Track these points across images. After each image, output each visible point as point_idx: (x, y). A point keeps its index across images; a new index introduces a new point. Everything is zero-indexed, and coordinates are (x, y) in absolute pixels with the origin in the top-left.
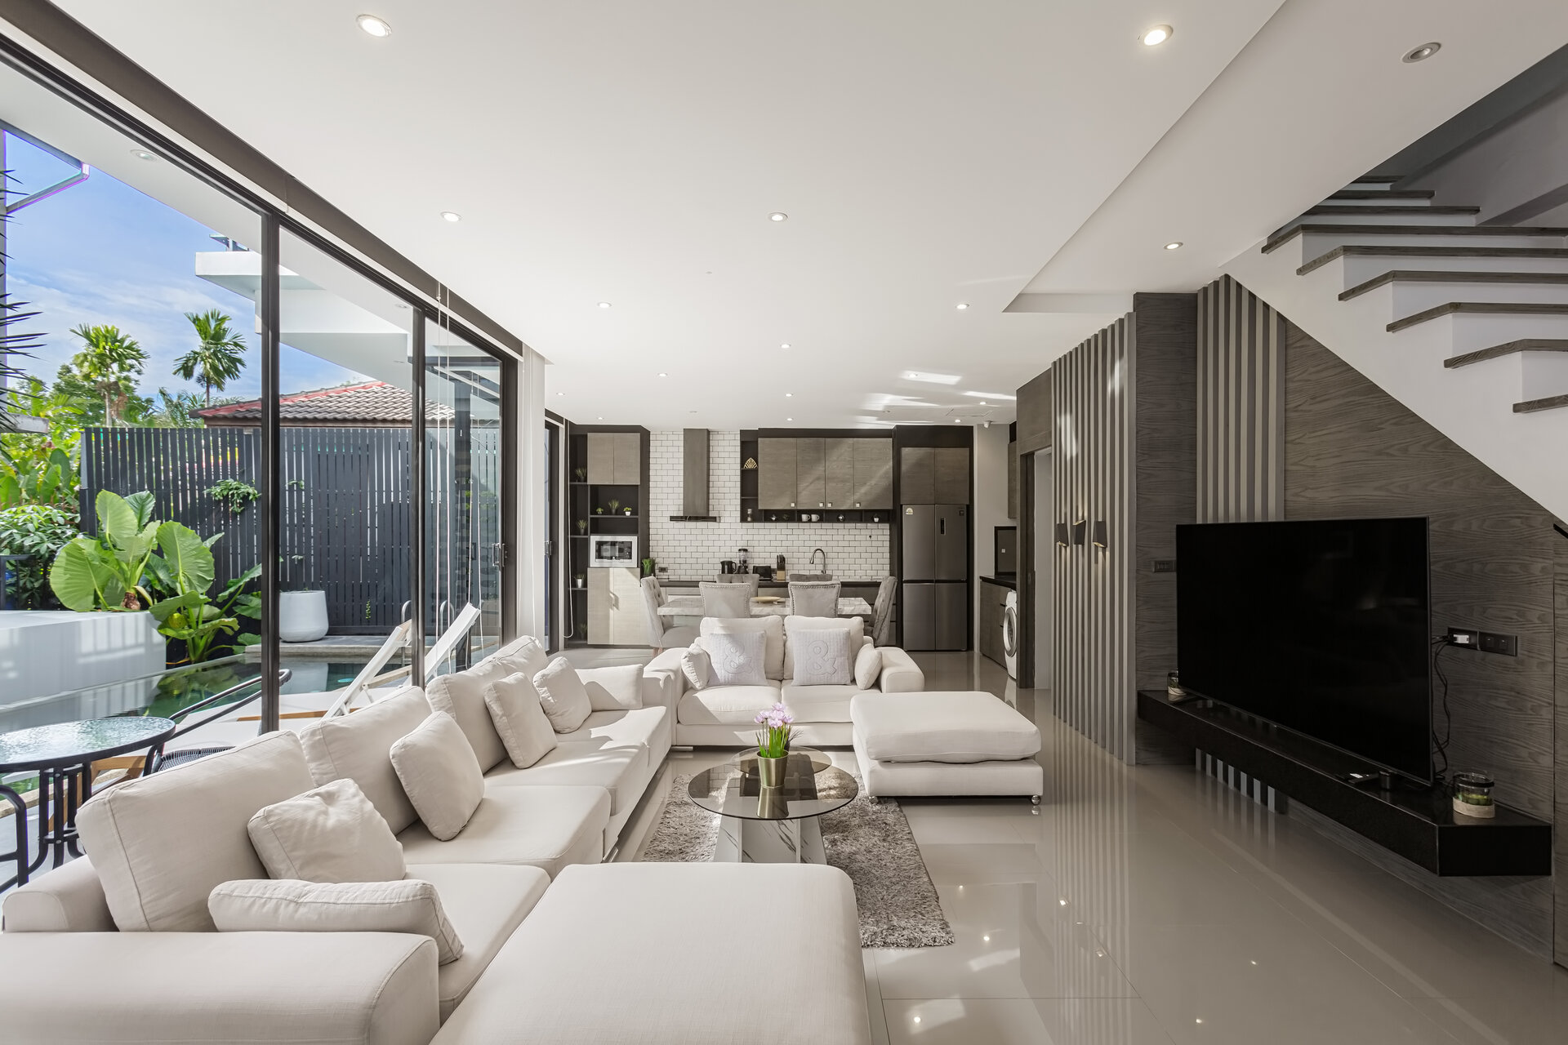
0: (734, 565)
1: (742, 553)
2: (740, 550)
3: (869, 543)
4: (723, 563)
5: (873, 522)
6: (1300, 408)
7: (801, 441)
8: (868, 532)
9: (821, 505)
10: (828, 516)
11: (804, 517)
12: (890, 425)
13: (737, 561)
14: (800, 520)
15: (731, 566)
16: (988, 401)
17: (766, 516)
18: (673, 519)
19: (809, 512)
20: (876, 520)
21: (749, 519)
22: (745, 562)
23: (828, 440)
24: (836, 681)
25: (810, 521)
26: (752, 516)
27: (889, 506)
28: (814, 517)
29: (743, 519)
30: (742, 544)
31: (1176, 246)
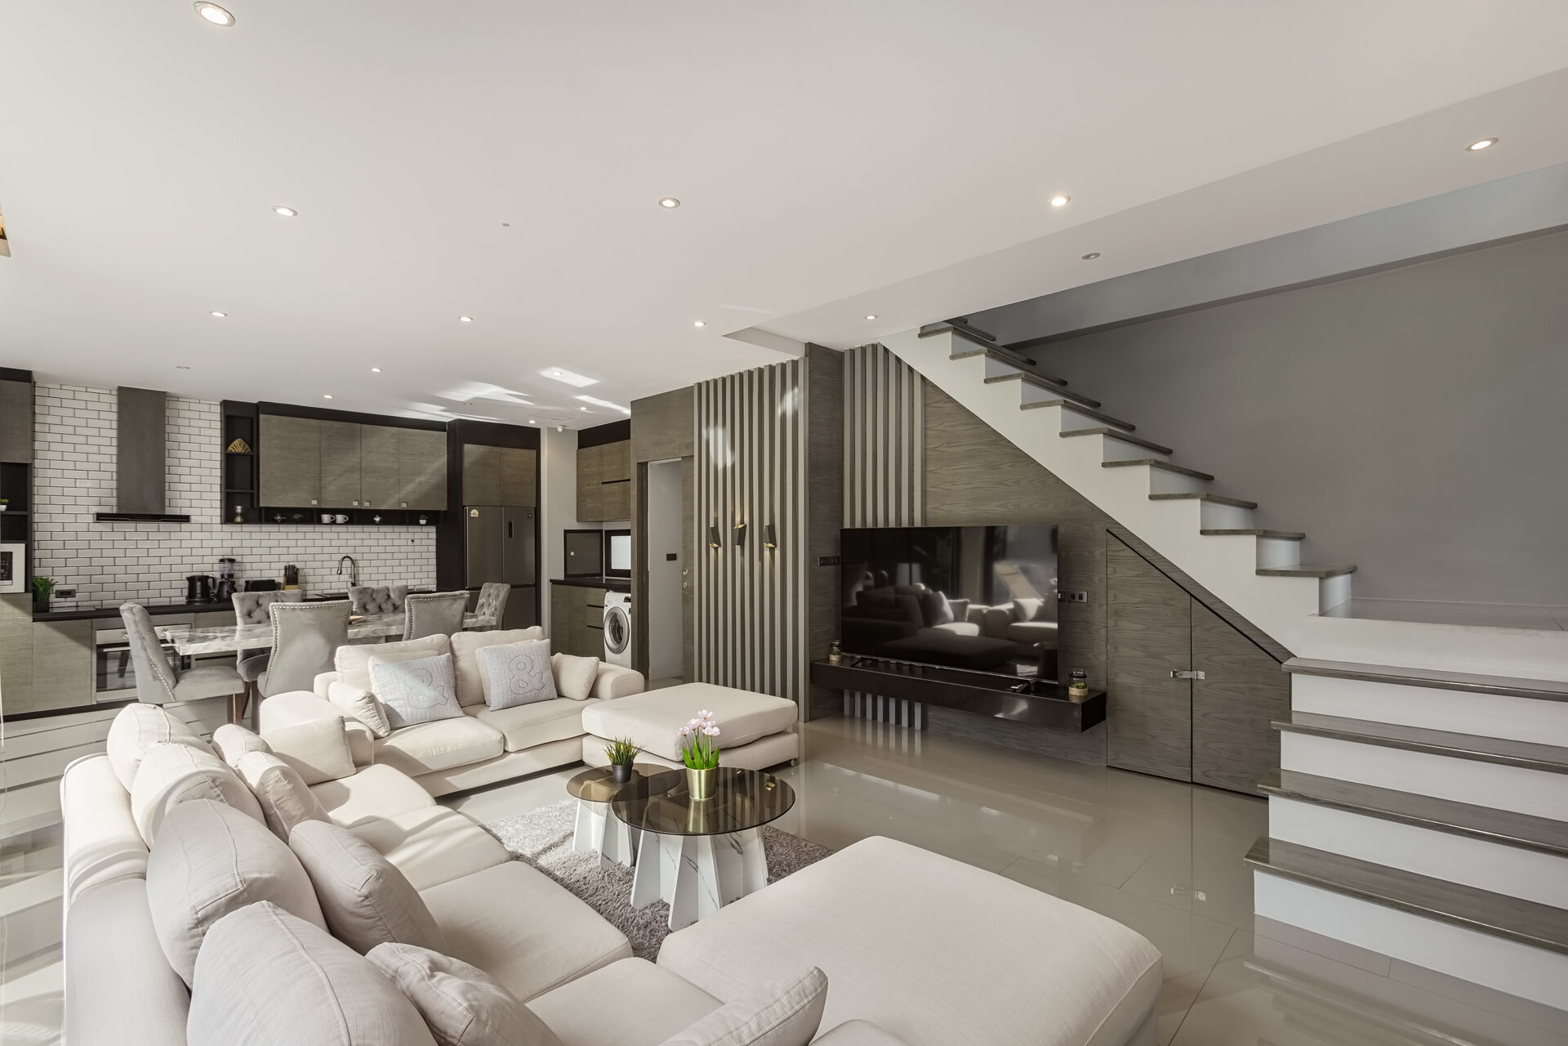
0: (210, 581)
1: (227, 565)
2: (222, 561)
3: (410, 549)
4: (191, 580)
5: (419, 524)
6: (938, 449)
7: (324, 423)
8: (410, 536)
9: (355, 504)
10: (359, 517)
11: (326, 518)
12: (448, 417)
13: (217, 575)
14: (319, 522)
15: (207, 583)
16: (589, 406)
17: (269, 516)
18: (100, 517)
19: (333, 512)
20: (423, 522)
21: (239, 519)
22: (231, 576)
23: (364, 426)
24: (543, 698)
25: (334, 523)
26: (242, 515)
27: (442, 506)
28: (340, 518)
29: (228, 518)
30: (226, 553)
31: (873, 317)
